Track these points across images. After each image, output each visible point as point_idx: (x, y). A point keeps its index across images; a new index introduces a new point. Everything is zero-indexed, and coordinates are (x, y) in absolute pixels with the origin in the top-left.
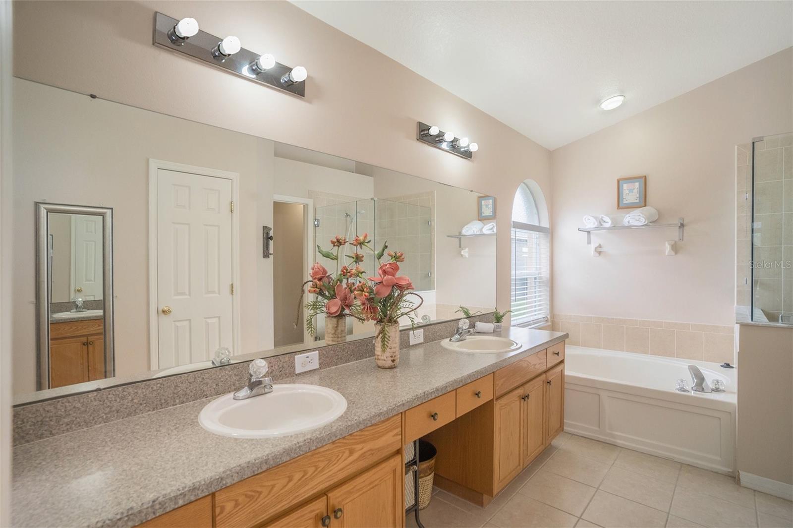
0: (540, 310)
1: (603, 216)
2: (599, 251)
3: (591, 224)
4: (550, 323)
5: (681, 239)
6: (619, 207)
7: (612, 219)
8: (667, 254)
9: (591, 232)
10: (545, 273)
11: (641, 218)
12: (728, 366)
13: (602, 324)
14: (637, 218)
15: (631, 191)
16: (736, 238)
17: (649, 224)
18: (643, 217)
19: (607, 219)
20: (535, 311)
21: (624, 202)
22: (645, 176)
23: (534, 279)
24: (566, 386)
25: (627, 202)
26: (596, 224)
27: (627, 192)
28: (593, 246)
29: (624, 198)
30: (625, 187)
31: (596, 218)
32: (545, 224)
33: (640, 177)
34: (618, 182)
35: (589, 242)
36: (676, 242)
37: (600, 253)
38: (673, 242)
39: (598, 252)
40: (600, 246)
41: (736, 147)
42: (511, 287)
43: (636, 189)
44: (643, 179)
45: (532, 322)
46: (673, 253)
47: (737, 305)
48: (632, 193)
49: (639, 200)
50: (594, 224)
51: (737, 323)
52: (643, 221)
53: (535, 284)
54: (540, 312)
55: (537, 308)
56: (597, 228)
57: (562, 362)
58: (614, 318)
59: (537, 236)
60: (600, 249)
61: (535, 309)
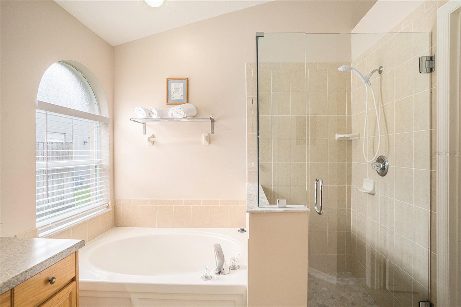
0: (101, 197)
1: (151, 108)
3: (141, 115)
4: (110, 209)
5: (212, 132)
6: (168, 102)
7: (158, 111)
8: (203, 144)
9: (146, 123)
10: (106, 161)
11: (181, 111)
12: (243, 230)
13: (156, 206)
14: (178, 111)
15: (177, 89)
16: (247, 132)
17: (187, 117)
18: (183, 111)
19: (154, 111)
20: (96, 198)
21: (172, 99)
22: (188, 78)
23: (94, 167)
25: (174, 99)
26: (145, 114)
27: (174, 90)
28: (148, 136)
29: (172, 95)
30: (173, 85)
31: (146, 110)
32: (106, 114)
33: (184, 79)
34: (168, 81)
35: (145, 133)
36: (209, 134)
37: (153, 143)
38: (207, 134)
39: (151, 142)
40: (153, 136)
41: (246, 64)
42: (36, 181)
43: (181, 89)
44: (186, 80)
45: (81, 214)
46: (208, 144)
47: (248, 183)
48: (178, 91)
49: (183, 98)
50: (144, 114)
51: (247, 212)
52: (182, 115)
53: (96, 172)
54: (101, 199)
55: (98, 196)
56: (148, 119)
58: (165, 200)
59: (98, 125)
60: (152, 139)
61: (96, 196)
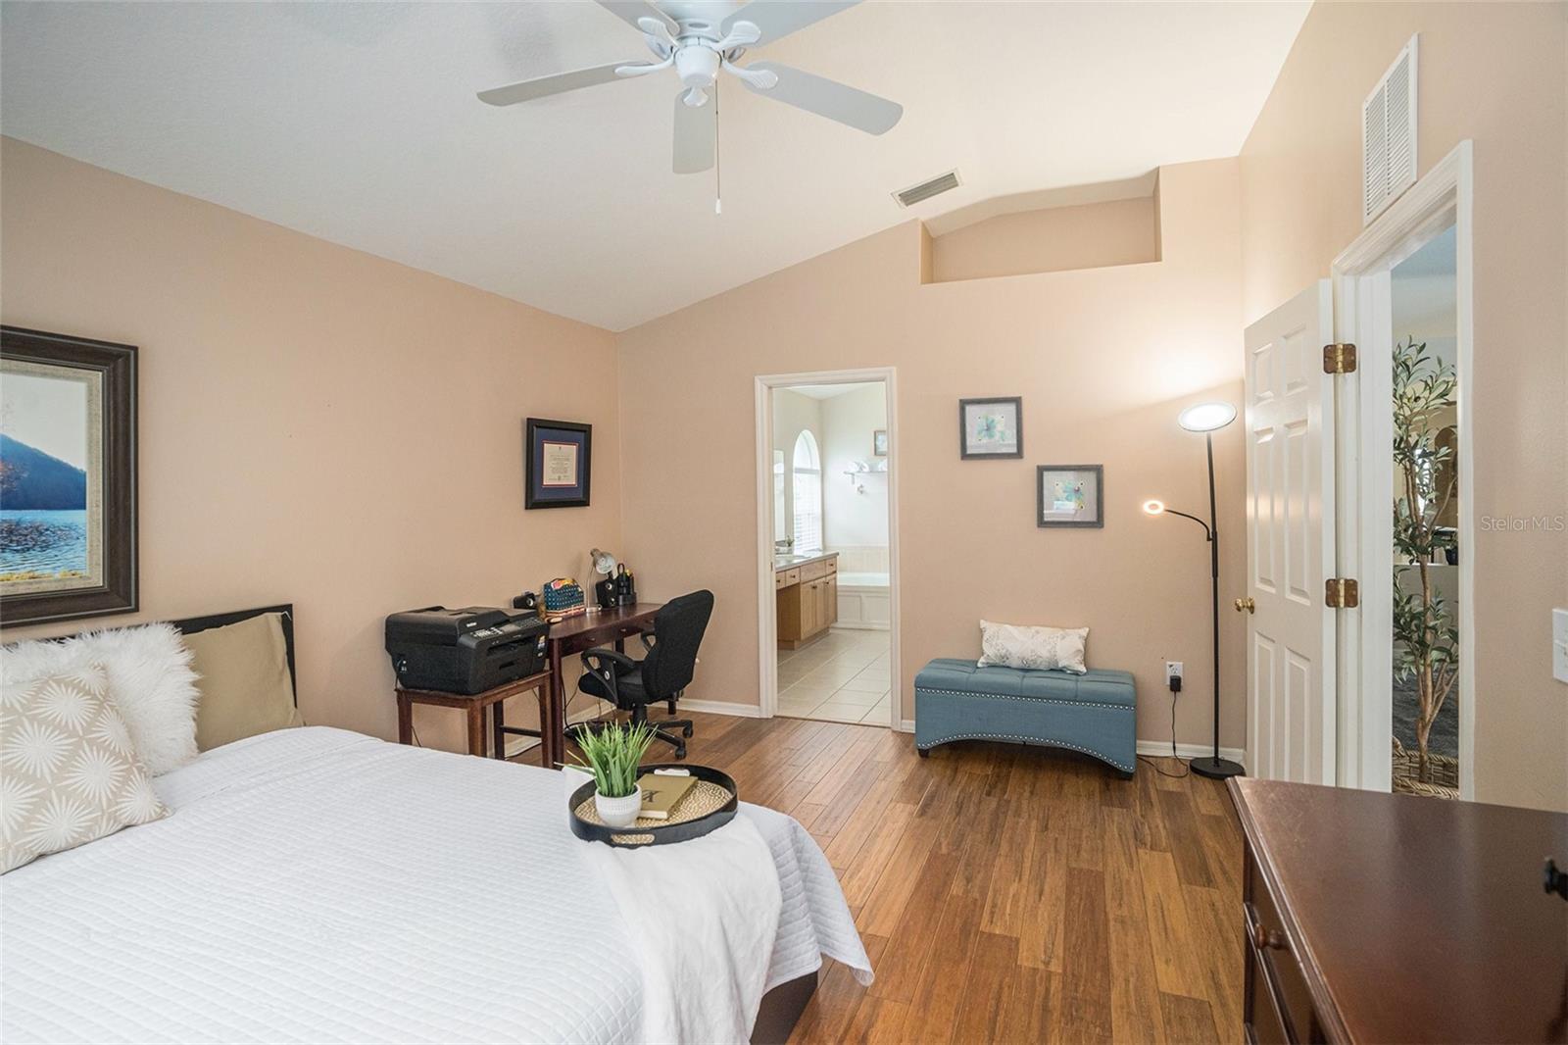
1: (863, 462)
2: (861, 490)
6: (875, 454)
7: (869, 465)
9: (854, 474)
11: (888, 464)
14: (885, 464)
19: (865, 465)
21: (878, 451)
24: (838, 594)
25: (880, 450)
27: (881, 442)
28: (857, 485)
29: (879, 447)
30: (880, 437)
31: (859, 464)
34: (875, 433)
35: (853, 483)
37: (862, 492)
40: (862, 486)
50: (857, 467)
52: (889, 467)
56: (859, 472)
57: (835, 572)
